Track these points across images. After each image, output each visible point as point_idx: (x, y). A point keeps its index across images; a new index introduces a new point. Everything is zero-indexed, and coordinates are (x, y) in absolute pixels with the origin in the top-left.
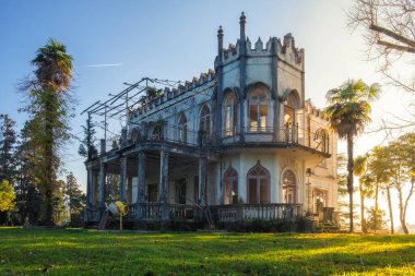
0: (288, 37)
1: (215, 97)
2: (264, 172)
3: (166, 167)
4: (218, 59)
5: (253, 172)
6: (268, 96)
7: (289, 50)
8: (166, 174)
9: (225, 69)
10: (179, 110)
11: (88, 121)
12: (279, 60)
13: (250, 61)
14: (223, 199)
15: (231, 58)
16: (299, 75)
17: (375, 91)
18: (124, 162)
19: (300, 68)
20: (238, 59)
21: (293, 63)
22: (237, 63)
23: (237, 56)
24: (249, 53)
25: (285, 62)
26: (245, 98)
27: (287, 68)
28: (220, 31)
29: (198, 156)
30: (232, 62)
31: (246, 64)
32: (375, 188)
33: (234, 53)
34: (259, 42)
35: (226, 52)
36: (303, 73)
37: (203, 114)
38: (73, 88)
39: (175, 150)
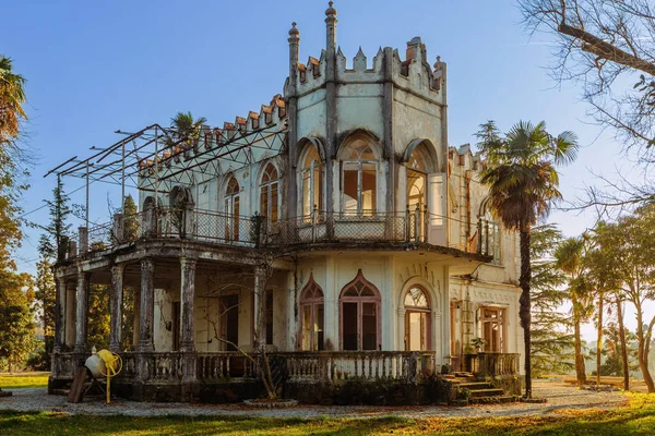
0: (415, 45)
1: (285, 152)
2: (369, 291)
3: (192, 286)
4: (290, 83)
5: (349, 291)
6: (377, 154)
7: (416, 68)
8: (190, 298)
9: (302, 102)
10: (225, 168)
11: (57, 192)
12: (397, 87)
13: (343, 90)
14: (299, 337)
15: (312, 83)
16: (436, 110)
17: (567, 144)
18: (118, 274)
19: (438, 98)
20: (323, 86)
21: (425, 92)
22: (322, 93)
23: (321, 81)
24: (342, 76)
25: (408, 91)
26: (334, 157)
27: (412, 100)
28: (294, 32)
29: (251, 262)
30: (314, 90)
31: (336, 96)
32: (596, 300)
33: (317, 75)
34: (360, 56)
35: (303, 71)
36: (443, 107)
37: (265, 178)
38: (26, 134)
39: (206, 255)
